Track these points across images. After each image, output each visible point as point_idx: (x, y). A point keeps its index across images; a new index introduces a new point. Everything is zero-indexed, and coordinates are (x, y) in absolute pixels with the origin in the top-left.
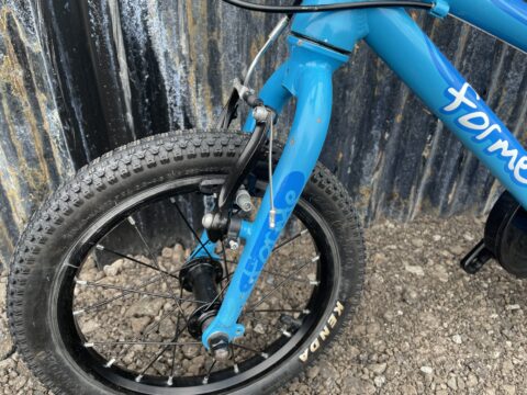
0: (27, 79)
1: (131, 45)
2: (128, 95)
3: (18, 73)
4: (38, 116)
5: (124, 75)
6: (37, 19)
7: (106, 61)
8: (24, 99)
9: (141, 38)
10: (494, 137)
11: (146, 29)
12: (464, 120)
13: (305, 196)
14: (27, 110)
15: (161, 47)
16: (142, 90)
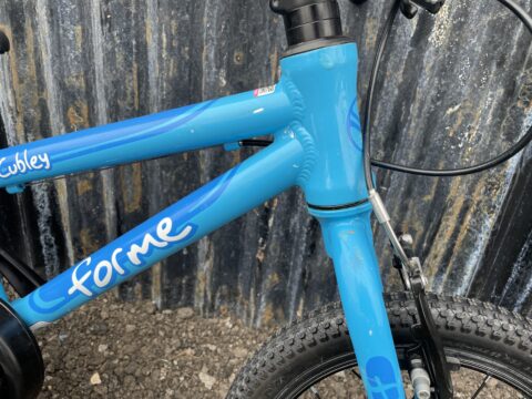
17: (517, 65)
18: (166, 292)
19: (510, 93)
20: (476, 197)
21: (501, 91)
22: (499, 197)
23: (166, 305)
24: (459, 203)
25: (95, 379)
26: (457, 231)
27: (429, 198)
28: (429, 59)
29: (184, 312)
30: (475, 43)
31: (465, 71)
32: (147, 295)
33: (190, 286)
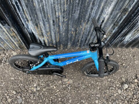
0: (16, 34)
1: (30, 33)
2: (30, 38)
3: (14, 34)
5: (29, 36)
8: (16, 36)
9: (31, 32)
11: (32, 31)
15: (34, 32)
17: (116, 22)
19: (114, 25)
22: (111, 35)
23: (63, 50)
31: (108, 24)
32: (60, 48)
33: (67, 47)
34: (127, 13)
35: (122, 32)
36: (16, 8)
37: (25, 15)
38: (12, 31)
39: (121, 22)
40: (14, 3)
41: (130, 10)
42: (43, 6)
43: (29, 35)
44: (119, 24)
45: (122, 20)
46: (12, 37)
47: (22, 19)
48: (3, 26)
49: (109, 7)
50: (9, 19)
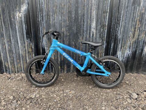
0: (32, 51)
1: (42, 48)
2: (41, 53)
3: (31, 50)
4: (32, 55)
5: (41, 51)
6: (34, 45)
7: (40, 50)
8: (31, 53)
9: (44, 48)
10: (68, 58)
11: (44, 46)
12: (65, 56)
13: (49, 60)
14: (31, 54)
15: (46, 48)
16: (43, 53)
17: (102, 37)
18: (67, 71)
19: (102, 40)
20: (102, 51)
21: (101, 40)
22: (104, 51)
23: (67, 73)
24: (100, 52)
25: (63, 80)
26: (101, 56)
27: (97, 52)
28: (94, 38)
29: (69, 73)
30: (98, 36)
31: (98, 39)
32: (64, 72)
33: (70, 69)
34: (106, 28)
35: (111, 48)
36: (40, 24)
37: (43, 31)
38: (30, 46)
39: (106, 36)
40: (40, 20)
41: (107, 24)
42: (55, 23)
43: (41, 49)
44: (105, 38)
45: (106, 34)
46: (28, 52)
47: (41, 33)
48: (27, 39)
49: (93, 23)
50: (33, 33)
